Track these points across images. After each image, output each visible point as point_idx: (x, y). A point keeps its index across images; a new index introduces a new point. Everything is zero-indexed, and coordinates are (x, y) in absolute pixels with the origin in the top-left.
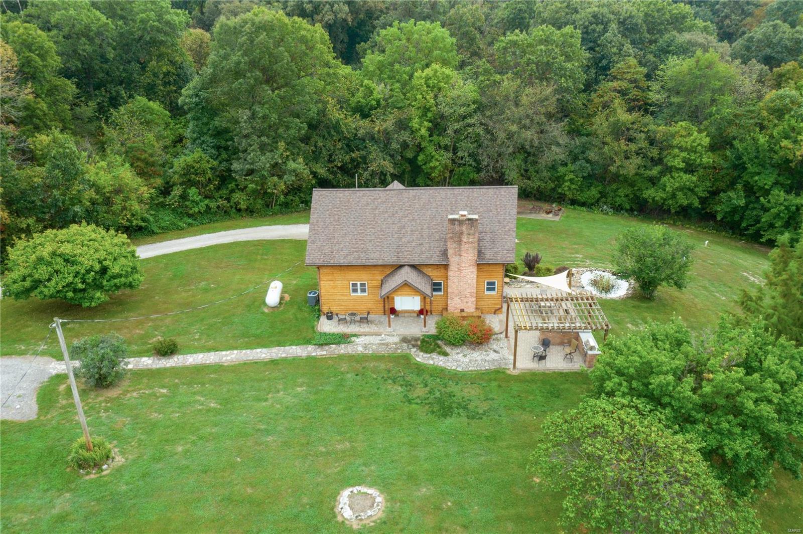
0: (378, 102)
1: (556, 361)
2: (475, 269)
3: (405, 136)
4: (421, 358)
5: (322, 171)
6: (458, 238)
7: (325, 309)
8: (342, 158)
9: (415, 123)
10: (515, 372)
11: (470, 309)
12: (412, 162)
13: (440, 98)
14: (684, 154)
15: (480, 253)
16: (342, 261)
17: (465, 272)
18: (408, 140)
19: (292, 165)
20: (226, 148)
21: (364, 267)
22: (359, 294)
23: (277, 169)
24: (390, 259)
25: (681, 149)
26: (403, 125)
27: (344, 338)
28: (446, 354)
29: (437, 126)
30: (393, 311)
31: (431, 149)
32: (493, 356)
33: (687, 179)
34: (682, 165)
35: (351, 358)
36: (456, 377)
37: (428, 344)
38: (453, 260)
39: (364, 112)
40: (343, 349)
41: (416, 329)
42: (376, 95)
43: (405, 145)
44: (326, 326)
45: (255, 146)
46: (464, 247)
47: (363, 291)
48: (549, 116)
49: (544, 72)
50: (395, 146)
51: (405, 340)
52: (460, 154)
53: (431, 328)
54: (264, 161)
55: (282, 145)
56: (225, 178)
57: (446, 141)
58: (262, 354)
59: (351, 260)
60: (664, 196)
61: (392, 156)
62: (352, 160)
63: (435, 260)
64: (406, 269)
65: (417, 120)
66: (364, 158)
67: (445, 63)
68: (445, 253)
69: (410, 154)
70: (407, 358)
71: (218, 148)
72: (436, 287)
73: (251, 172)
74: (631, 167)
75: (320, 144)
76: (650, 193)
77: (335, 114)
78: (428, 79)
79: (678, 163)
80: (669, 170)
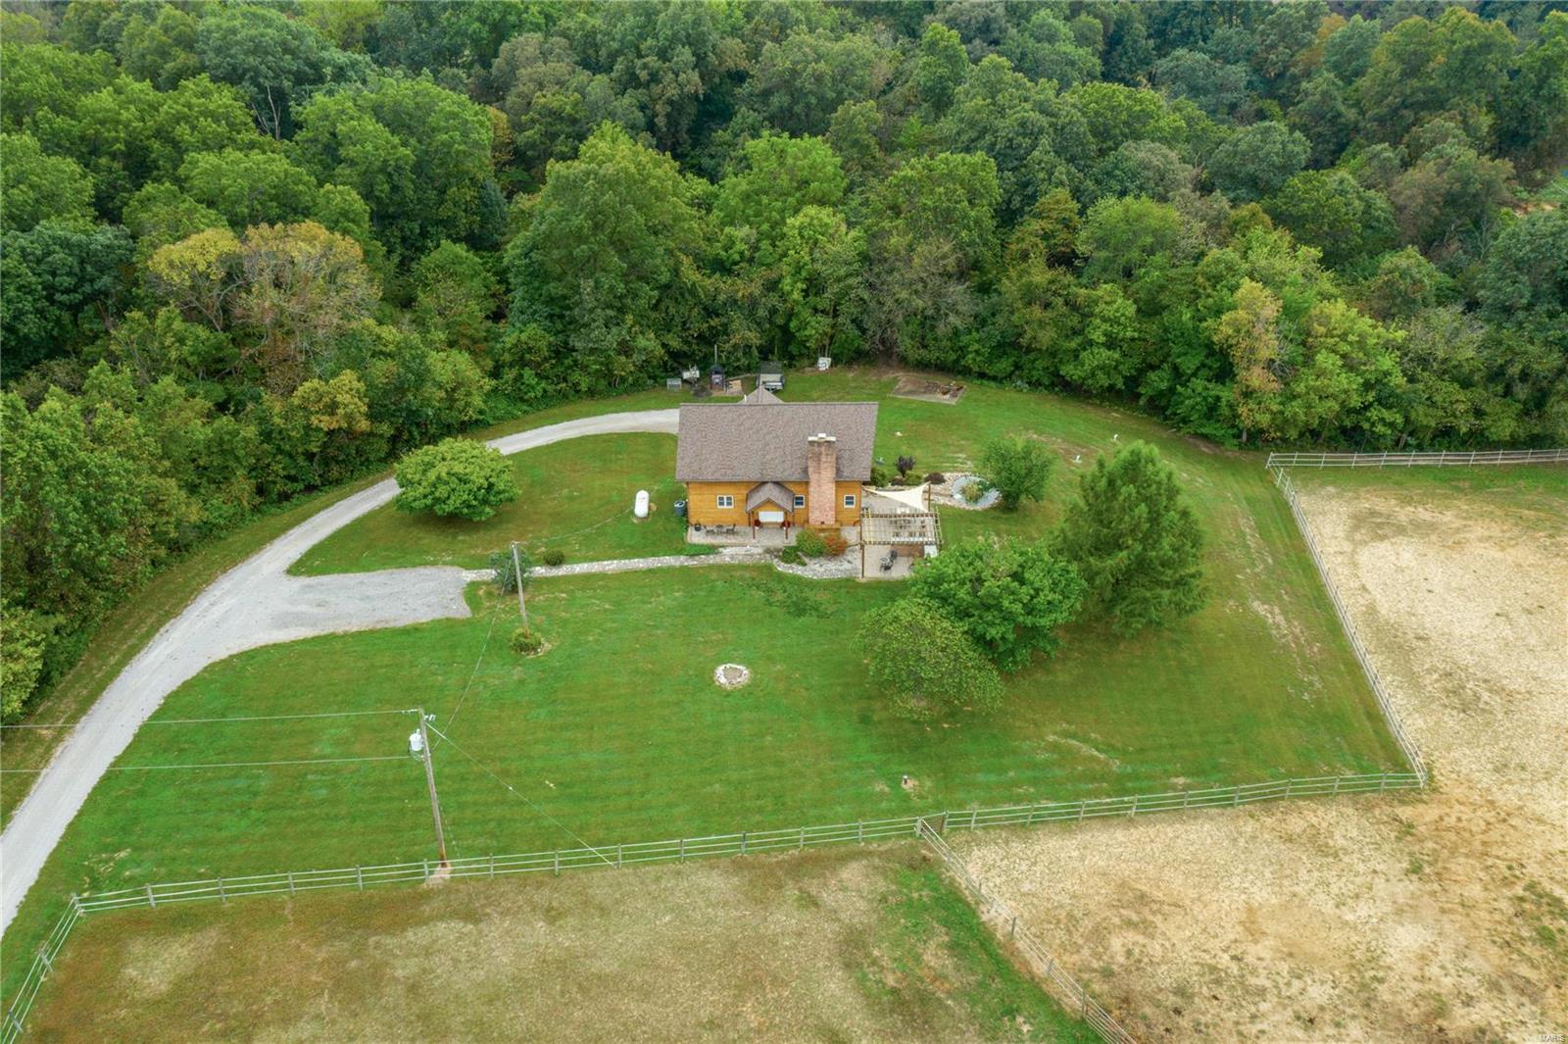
0: (741, 253)
1: (901, 571)
2: (833, 486)
3: (773, 300)
4: (782, 567)
5: (675, 343)
6: (818, 457)
7: (693, 520)
8: (698, 326)
9: (786, 284)
10: (864, 581)
11: (830, 521)
12: (785, 329)
13: (817, 255)
14: (1106, 326)
15: (838, 471)
16: (710, 478)
17: (824, 488)
18: (780, 306)
19: (642, 342)
20: (561, 317)
21: (731, 483)
22: (725, 507)
23: (625, 349)
24: (755, 476)
25: (1104, 320)
26: (772, 286)
27: (712, 549)
28: (804, 564)
29: (814, 285)
30: (758, 523)
31: (806, 314)
32: (846, 566)
33: (1105, 355)
34: (1102, 339)
35: (720, 568)
36: (812, 584)
37: (789, 555)
38: (813, 477)
39: (722, 267)
40: (712, 560)
41: (779, 541)
42: (740, 246)
43: (773, 311)
44: (695, 537)
45: (600, 322)
46: (823, 466)
47: (729, 504)
48: (947, 275)
49: (945, 219)
50: (762, 312)
51: (768, 551)
52: (840, 320)
53: (793, 541)
54: (612, 339)
55: (629, 318)
56: (561, 352)
57: (824, 304)
58: (639, 563)
59: (718, 476)
60: (1083, 375)
61: (758, 324)
62: (711, 328)
63: (796, 477)
64: (770, 486)
65: (788, 280)
66: (725, 325)
67: (822, 202)
68: (805, 471)
69: (780, 321)
70: (769, 568)
71: (551, 317)
72: (799, 501)
73: (592, 351)
74: (1046, 337)
75: (672, 311)
76: (1069, 371)
77: (690, 275)
78: (801, 229)
79: (1097, 336)
80: (1091, 343)
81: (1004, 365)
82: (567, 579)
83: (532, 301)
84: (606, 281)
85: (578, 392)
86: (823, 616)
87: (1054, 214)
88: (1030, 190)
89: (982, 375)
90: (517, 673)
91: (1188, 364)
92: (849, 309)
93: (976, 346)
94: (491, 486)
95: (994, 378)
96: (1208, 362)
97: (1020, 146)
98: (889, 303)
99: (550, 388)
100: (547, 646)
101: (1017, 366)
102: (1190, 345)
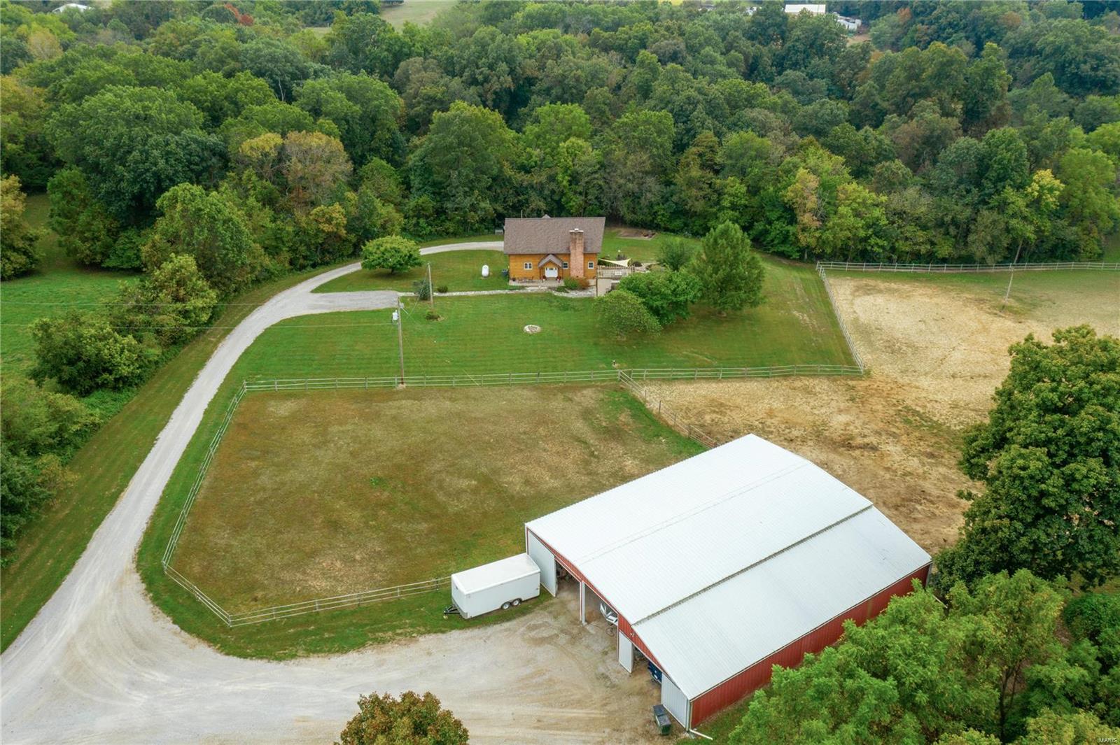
0: (536, 162)
2: (583, 257)
3: (553, 186)
4: (556, 294)
5: (500, 209)
6: (574, 241)
7: (512, 276)
8: (512, 200)
9: (560, 177)
10: (597, 298)
11: (581, 276)
12: (558, 202)
13: (576, 162)
14: (731, 198)
15: (585, 249)
16: (520, 252)
17: (578, 258)
18: (555, 188)
19: (482, 205)
20: (439, 194)
21: (531, 255)
22: (528, 268)
23: (473, 208)
24: (542, 251)
25: (730, 195)
26: (552, 179)
27: (523, 287)
28: (568, 293)
29: (574, 179)
30: (544, 277)
31: (571, 194)
32: (589, 293)
34: (729, 205)
35: (524, 294)
36: (571, 299)
37: (560, 289)
38: (572, 252)
39: (526, 169)
40: (521, 292)
41: (555, 284)
42: (534, 158)
43: (553, 192)
44: (512, 283)
45: (461, 193)
46: (577, 246)
47: (530, 267)
48: (647, 173)
49: (644, 144)
50: (546, 192)
51: (550, 288)
52: (589, 197)
53: (562, 284)
54: (467, 202)
55: (476, 192)
56: (440, 212)
57: (580, 189)
58: (486, 293)
59: (525, 251)
61: (545, 199)
62: (519, 201)
63: (564, 251)
64: (551, 256)
65: (560, 175)
66: (527, 200)
67: (579, 136)
68: (568, 249)
69: (556, 198)
70: (551, 294)
71: (434, 193)
72: (565, 265)
73: (456, 209)
74: (699, 206)
75: (499, 191)
77: (509, 172)
78: (568, 148)
79: (726, 204)
80: (723, 208)
81: (678, 223)
82: (449, 297)
83: (424, 184)
84: (465, 172)
85: (448, 233)
86: (575, 311)
87: (705, 144)
88: (692, 132)
89: (666, 230)
90: (429, 327)
91: (773, 215)
92: (593, 192)
93: (662, 212)
94: (411, 255)
95: (673, 231)
96: (784, 214)
97: (686, 109)
98: (614, 186)
99: (433, 230)
100: (442, 318)
101: (686, 225)
102: (774, 206)
